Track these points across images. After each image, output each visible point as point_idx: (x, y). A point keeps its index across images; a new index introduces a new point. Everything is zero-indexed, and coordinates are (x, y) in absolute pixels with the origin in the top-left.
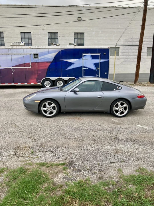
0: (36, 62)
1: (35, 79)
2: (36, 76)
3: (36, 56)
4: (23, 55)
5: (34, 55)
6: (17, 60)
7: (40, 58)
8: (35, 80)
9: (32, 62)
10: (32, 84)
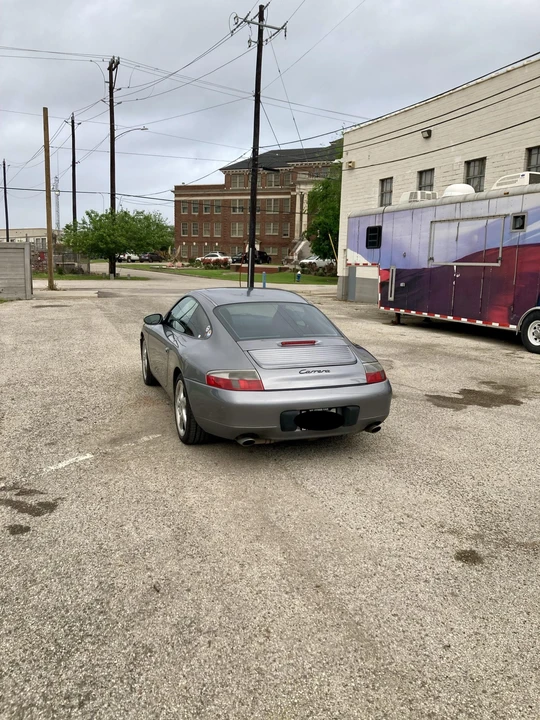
0: (515, 246)
1: (506, 309)
2: (511, 300)
3: (520, 221)
4: (483, 223)
5: (516, 218)
6: (469, 237)
7: (529, 228)
8: (504, 312)
9: (506, 244)
10: (495, 325)
